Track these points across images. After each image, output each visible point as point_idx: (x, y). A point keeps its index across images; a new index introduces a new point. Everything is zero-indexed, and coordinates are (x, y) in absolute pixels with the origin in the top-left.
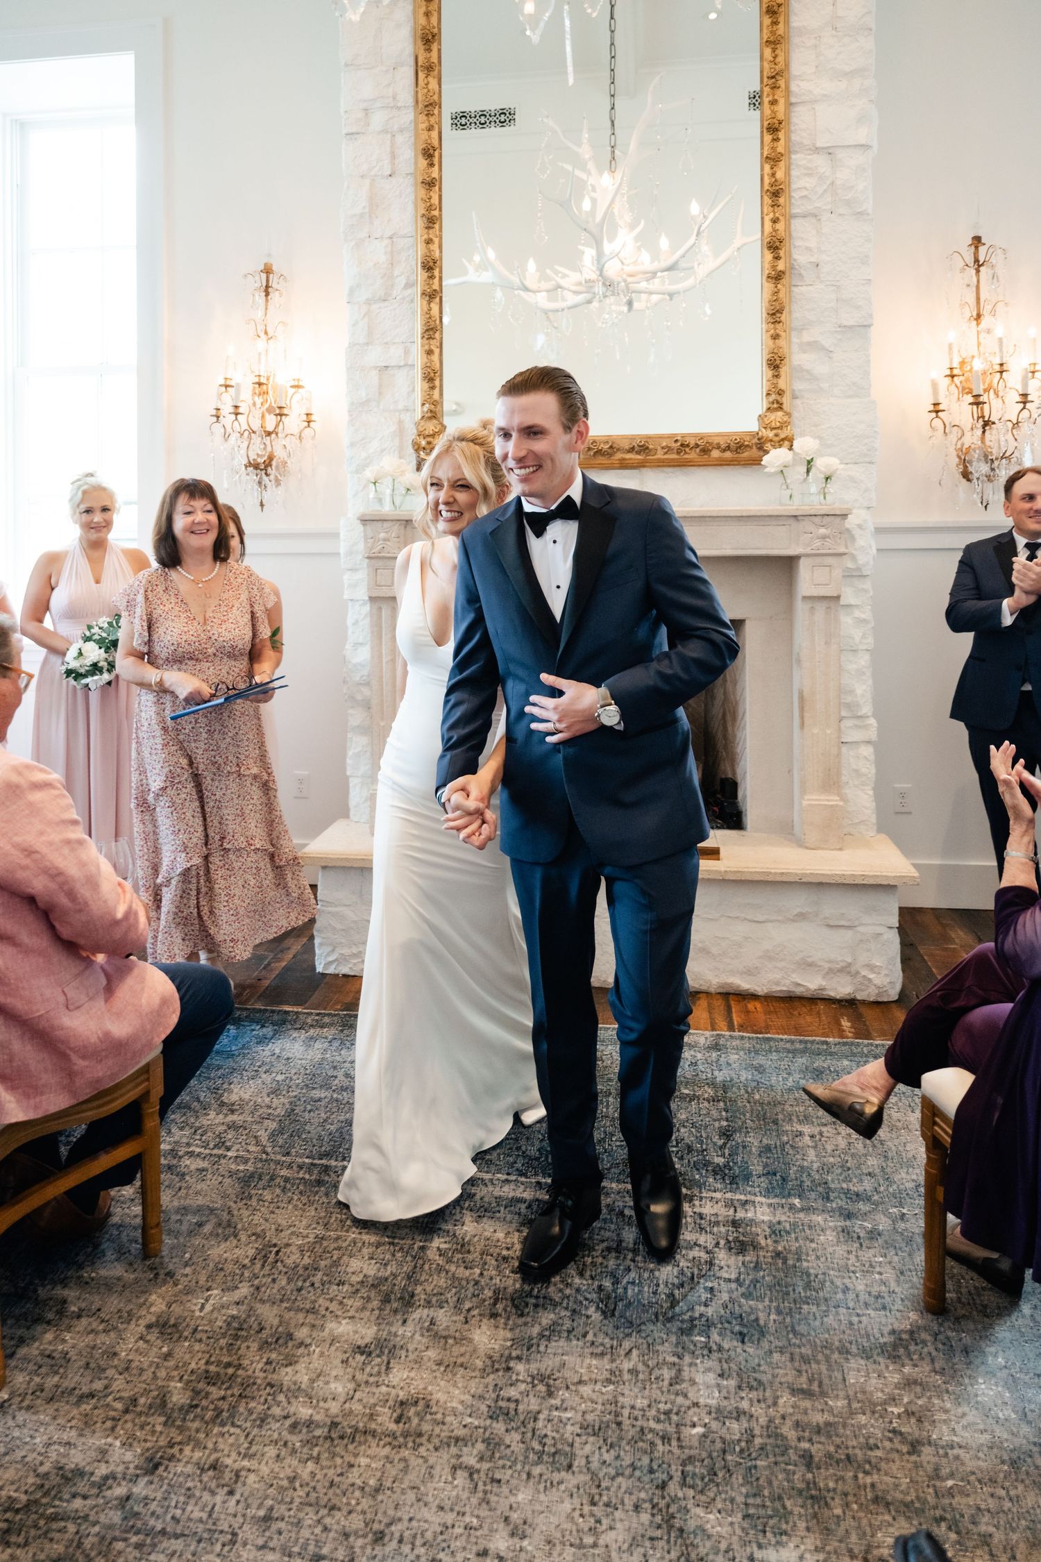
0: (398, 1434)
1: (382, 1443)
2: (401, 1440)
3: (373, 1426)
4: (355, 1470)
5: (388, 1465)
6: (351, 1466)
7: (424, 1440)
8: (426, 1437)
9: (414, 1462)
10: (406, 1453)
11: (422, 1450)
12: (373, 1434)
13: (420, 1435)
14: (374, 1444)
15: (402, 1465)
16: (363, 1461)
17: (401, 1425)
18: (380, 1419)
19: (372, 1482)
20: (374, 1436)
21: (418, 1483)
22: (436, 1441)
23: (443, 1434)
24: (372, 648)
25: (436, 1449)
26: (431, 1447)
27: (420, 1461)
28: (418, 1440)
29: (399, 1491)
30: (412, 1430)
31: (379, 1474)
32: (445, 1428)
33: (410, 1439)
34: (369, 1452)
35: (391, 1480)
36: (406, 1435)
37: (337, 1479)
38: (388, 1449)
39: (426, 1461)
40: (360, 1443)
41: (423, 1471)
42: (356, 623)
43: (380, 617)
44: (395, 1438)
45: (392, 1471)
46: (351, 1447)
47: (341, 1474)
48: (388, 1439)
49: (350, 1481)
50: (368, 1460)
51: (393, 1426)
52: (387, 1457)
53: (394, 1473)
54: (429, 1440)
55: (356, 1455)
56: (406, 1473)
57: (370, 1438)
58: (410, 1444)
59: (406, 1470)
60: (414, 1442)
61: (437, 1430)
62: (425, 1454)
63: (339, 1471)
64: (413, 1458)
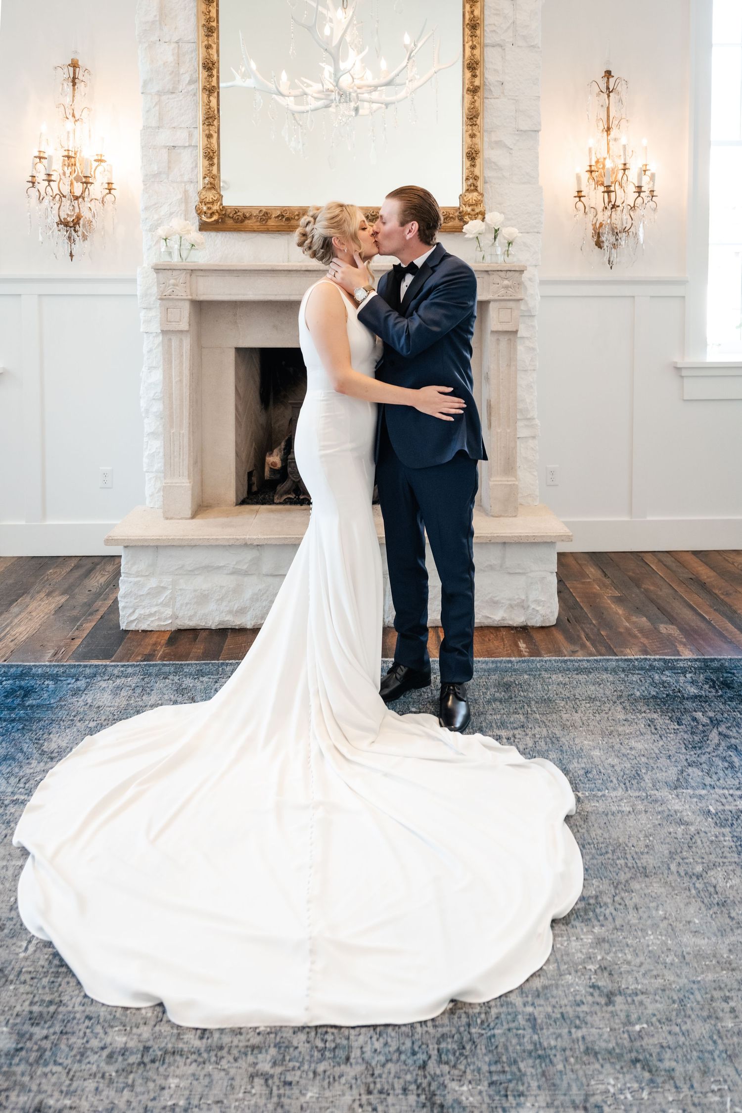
0: (202, 1050)
1: (189, 1061)
2: (205, 1055)
3: (181, 1045)
4: (166, 1092)
5: (195, 1083)
6: (163, 1089)
7: (224, 1053)
8: (226, 1050)
9: (217, 1076)
10: (209, 1068)
11: (224, 1063)
12: (181, 1053)
13: (221, 1048)
14: (181, 1064)
15: (207, 1080)
16: (173, 1082)
17: (204, 1041)
18: (186, 1037)
19: (182, 1103)
20: (181, 1055)
21: (221, 1097)
22: (235, 1052)
23: (241, 1044)
24: (164, 371)
25: (236, 1060)
26: (231, 1059)
27: (223, 1074)
28: (219, 1054)
29: (205, 1107)
30: (214, 1045)
31: (187, 1093)
32: (242, 1038)
33: (213, 1054)
34: (178, 1072)
35: (198, 1097)
36: (209, 1050)
37: (150, 1104)
38: (194, 1065)
39: (227, 1073)
40: (170, 1065)
41: (225, 1084)
42: (150, 351)
43: (170, 346)
44: (200, 1054)
45: (199, 1088)
46: (162, 1069)
47: (154, 1099)
48: (194, 1057)
49: (163, 1103)
50: (176, 1081)
51: (197, 1043)
52: (194, 1075)
53: (200, 1089)
54: (229, 1052)
55: (166, 1077)
56: (211, 1089)
57: (178, 1058)
58: (213, 1059)
59: (210, 1086)
60: (216, 1056)
61: (236, 1042)
62: (226, 1067)
63: (152, 1095)
64: (216, 1071)
